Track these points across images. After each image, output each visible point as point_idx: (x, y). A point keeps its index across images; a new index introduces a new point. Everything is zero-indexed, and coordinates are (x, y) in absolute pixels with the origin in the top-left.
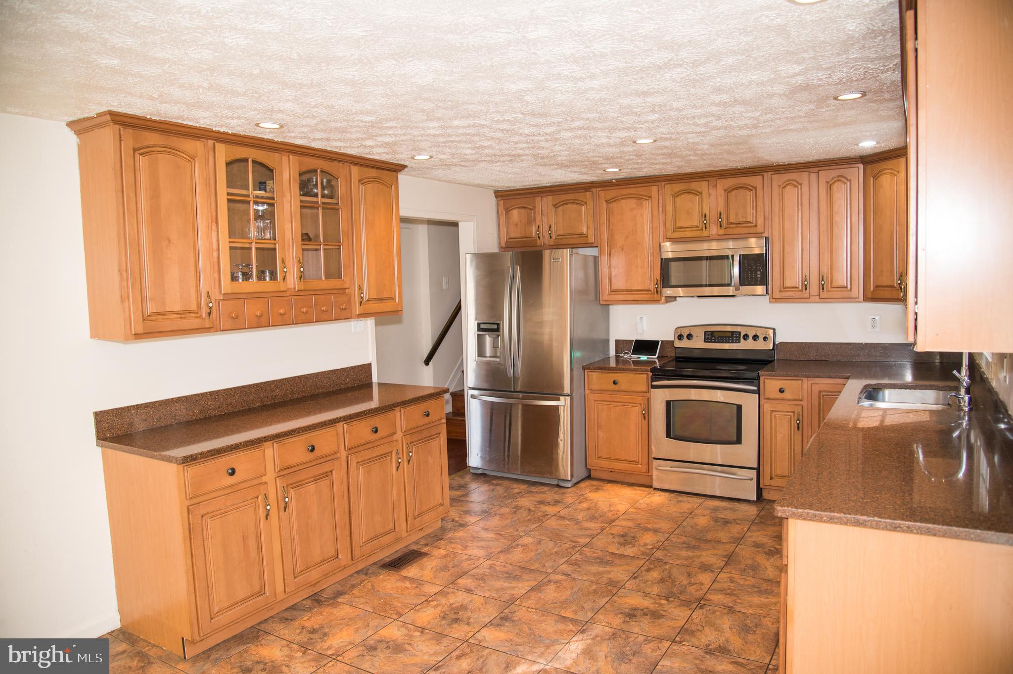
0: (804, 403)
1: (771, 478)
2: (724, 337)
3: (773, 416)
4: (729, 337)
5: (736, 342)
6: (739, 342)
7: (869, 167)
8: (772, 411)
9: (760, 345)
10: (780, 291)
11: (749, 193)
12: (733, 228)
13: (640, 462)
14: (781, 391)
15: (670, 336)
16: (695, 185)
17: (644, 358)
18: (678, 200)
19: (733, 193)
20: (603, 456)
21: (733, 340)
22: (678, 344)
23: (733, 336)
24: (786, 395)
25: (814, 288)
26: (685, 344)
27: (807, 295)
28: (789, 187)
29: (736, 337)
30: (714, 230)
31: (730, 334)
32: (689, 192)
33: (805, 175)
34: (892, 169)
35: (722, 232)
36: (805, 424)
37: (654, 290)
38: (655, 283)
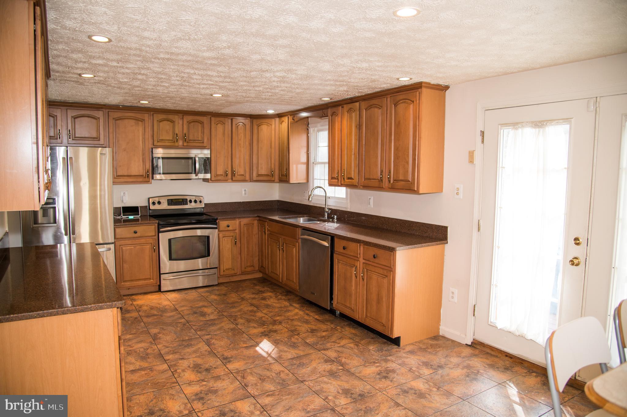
0: (237, 231)
1: (224, 271)
2: (178, 202)
3: (224, 239)
4: (181, 202)
5: (185, 205)
6: (187, 204)
7: (255, 121)
8: (223, 237)
9: (198, 205)
10: (215, 177)
11: (200, 125)
12: (191, 142)
13: (152, 278)
14: (228, 226)
15: (144, 203)
16: (171, 117)
17: (131, 217)
18: (161, 124)
19: (192, 124)
20: (127, 280)
21: (183, 203)
22: (152, 207)
23: (184, 201)
24: (230, 228)
25: (230, 176)
26: (157, 207)
27: (227, 179)
28: (219, 125)
29: (185, 202)
30: (180, 143)
31: (181, 200)
32: (168, 120)
33: (226, 119)
34: (267, 123)
35: (185, 144)
36: (238, 241)
37: (145, 176)
38: (147, 171)
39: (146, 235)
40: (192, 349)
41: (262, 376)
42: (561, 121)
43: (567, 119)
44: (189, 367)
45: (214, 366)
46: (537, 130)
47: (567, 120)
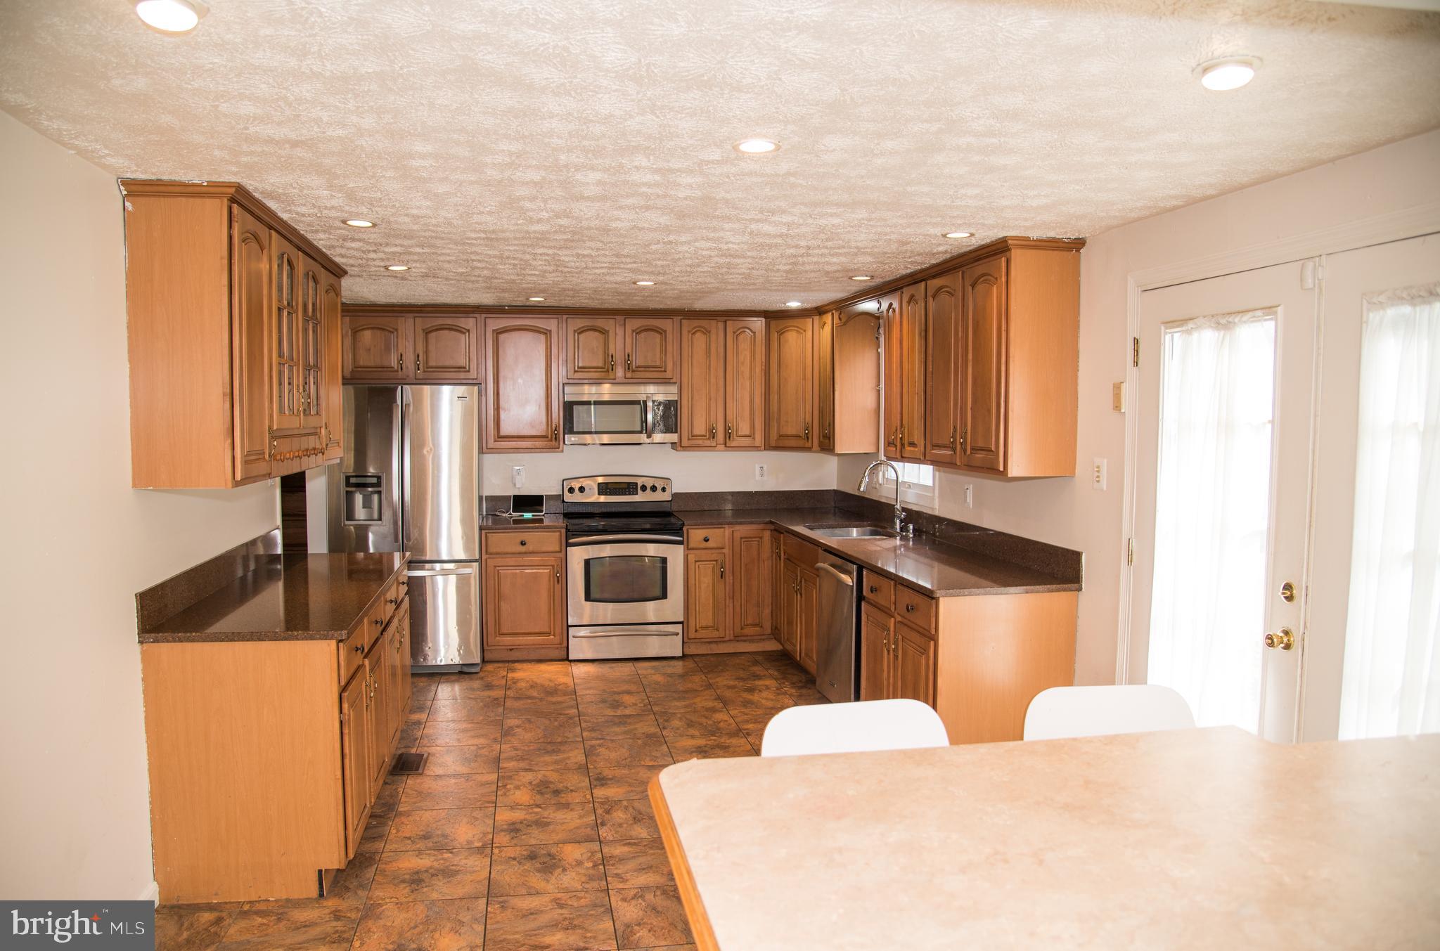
0: (726, 551)
1: (696, 631)
2: (620, 488)
3: (697, 567)
4: (625, 489)
5: (633, 494)
6: (637, 494)
7: (773, 323)
8: (696, 561)
9: (659, 496)
10: (689, 439)
11: (658, 336)
12: (640, 371)
13: (552, 633)
14: (706, 540)
15: (555, 491)
16: (600, 323)
17: (528, 515)
18: (582, 336)
19: (643, 335)
20: (505, 631)
21: (629, 491)
22: (568, 498)
23: (630, 488)
24: (710, 544)
25: (720, 435)
26: (577, 497)
27: (714, 444)
28: (698, 334)
29: (633, 488)
30: (620, 372)
31: (626, 486)
32: (595, 329)
33: (713, 323)
34: (798, 327)
35: (629, 375)
36: (727, 572)
37: (552, 438)
38: (554, 429)
39: (545, 549)
40: (555, 758)
41: (641, 814)
42: (1259, 313)
43: (1270, 307)
44: (530, 783)
45: (571, 788)
46: (1222, 333)
47: (1269, 310)
